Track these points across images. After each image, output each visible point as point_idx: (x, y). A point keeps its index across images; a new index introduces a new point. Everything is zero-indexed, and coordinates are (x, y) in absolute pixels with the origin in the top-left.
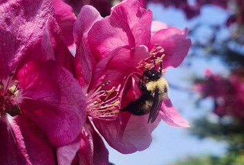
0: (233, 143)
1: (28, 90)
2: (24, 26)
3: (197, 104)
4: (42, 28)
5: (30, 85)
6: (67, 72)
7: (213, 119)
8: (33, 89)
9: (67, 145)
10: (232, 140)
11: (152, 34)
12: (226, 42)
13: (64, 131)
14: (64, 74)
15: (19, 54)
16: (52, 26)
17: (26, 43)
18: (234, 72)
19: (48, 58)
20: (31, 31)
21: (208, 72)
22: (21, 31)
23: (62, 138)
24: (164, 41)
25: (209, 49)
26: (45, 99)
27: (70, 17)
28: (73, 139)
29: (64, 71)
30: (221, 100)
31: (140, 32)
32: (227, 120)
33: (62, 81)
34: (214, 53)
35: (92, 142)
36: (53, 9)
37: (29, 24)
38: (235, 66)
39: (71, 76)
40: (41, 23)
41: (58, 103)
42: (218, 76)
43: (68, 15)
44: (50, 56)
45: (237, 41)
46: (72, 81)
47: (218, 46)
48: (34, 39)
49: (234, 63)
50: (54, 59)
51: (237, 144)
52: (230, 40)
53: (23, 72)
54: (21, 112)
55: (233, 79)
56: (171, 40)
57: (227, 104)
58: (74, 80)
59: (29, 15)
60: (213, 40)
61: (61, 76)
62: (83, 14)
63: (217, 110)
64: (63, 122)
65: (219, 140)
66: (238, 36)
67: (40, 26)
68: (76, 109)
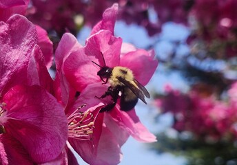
0: (191, 158)
1: (13, 111)
2: (10, 53)
3: (157, 119)
4: (26, 55)
5: (15, 106)
6: (51, 96)
7: (172, 134)
8: (18, 110)
9: (49, 162)
10: (191, 156)
11: (121, 56)
12: (186, 57)
13: (46, 150)
14: (49, 99)
15: (6, 78)
16: (37, 53)
17: (12, 68)
18: (194, 88)
19: (33, 83)
20: (17, 58)
21: (168, 87)
22: (8, 58)
23: (44, 155)
24: (132, 62)
25: (169, 64)
26: (28, 120)
27: (44, 40)
28: (55, 157)
29: (48, 96)
30: (180, 116)
31: (111, 56)
32: (186, 135)
33: (46, 104)
34: (174, 68)
35: (67, 159)
36: (37, 38)
37: (14, 51)
38: (195, 81)
39: (55, 100)
40: (26, 50)
41: (41, 124)
42: (178, 92)
43: (42, 38)
44: (35, 81)
45: (197, 56)
46: (55, 104)
47: (177, 62)
48: (19, 65)
49: (193, 79)
50: (39, 84)
51: (195, 159)
52: (189, 55)
53: (9, 94)
54: (4, 131)
55: (192, 95)
56: (139, 61)
57: (186, 119)
58: (57, 104)
59: (15, 43)
60: (173, 55)
61: (45, 100)
62: (63, 42)
63: (177, 125)
64: (45, 141)
65: (177, 156)
66: (197, 52)
67: (25, 53)
68: (57, 129)
